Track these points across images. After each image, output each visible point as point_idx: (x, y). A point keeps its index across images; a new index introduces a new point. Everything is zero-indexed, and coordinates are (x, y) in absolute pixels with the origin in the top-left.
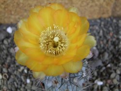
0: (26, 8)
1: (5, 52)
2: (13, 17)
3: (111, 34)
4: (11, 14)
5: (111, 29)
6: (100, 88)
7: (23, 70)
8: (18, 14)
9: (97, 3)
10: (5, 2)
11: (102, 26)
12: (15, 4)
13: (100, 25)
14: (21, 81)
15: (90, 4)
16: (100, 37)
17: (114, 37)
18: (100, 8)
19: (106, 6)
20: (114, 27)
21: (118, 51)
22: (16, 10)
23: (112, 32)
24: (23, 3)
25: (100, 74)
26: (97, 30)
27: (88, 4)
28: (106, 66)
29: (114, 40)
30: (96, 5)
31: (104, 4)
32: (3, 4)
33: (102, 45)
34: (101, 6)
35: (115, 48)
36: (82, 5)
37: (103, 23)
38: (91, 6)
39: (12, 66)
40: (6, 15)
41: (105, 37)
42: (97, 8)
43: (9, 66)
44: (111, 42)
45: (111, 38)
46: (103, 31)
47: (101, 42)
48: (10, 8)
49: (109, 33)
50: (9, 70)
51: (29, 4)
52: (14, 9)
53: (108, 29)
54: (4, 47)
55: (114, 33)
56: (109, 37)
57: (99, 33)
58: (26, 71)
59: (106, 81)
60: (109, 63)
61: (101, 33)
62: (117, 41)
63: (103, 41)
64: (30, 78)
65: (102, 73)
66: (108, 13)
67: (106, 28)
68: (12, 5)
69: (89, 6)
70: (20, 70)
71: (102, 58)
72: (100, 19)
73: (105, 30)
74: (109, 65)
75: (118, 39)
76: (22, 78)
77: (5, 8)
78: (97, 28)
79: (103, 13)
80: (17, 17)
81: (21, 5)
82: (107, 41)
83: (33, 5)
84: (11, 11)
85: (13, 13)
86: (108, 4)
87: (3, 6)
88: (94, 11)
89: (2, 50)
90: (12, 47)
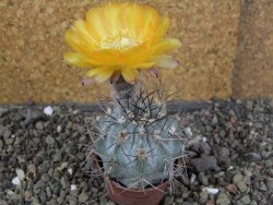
0: (81, 74)
1: (37, 140)
2: (57, 90)
3: (233, 121)
5: (232, 112)
6: (212, 197)
8: (66, 85)
9: (203, 67)
10: (48, 60)
11: (216, 109)
13: (213, 108)
14: (61, 186)
15: (192, 71)
16: (214, 127)
17: (239, 125)
18: (210, 78)
19: (219, 75)
21: (248, 147)
22: (64, 77)
23: (236, 118)
25: (214, 180)
26: (207, 117)
27: (187, 70)
28: (225, 170)
29: (239, 129)
30: (203, 72)
32: (43, 64)
33: (218, 140)
34: (211, 74)
36: (178, 71)
38: (194, 74)
39: (45, 162)
40: (46, 86)
41: (222, 126)
42: (204, 78)
43: (41, 162)
44: (234, 133)
45: (234, 126)
46: (218, 116)
47: (216, 135)
48: (55, 72)
49: (230, 119)
50: (39, 167)
52: (61, 76)
53: (227, 114)
54: (35, 132)
55: (238, 120)
56: (229, 125)
57: (210, 120)
58: (70, 171)
61: (215, 120)
62: (245, 132)
63: (218, 132)
65: (216, 179)
67: (224, 113)
68: (58, 67)
69: (190, 73)
70: (60, 169)
71: (216, 154)
72: (212, 99)
73: (222, 115)
74: (231, 167)
75: (246, 127)
76: (63, 181)
77: (46, 72)
78: (207, 113)
80: (65, 90)
84: (55, 79)
85: (58, 82)
86: (222, 71)
87: (43, 68)
88: (200, 83)
89: (31, 137)
90: (49, 133)
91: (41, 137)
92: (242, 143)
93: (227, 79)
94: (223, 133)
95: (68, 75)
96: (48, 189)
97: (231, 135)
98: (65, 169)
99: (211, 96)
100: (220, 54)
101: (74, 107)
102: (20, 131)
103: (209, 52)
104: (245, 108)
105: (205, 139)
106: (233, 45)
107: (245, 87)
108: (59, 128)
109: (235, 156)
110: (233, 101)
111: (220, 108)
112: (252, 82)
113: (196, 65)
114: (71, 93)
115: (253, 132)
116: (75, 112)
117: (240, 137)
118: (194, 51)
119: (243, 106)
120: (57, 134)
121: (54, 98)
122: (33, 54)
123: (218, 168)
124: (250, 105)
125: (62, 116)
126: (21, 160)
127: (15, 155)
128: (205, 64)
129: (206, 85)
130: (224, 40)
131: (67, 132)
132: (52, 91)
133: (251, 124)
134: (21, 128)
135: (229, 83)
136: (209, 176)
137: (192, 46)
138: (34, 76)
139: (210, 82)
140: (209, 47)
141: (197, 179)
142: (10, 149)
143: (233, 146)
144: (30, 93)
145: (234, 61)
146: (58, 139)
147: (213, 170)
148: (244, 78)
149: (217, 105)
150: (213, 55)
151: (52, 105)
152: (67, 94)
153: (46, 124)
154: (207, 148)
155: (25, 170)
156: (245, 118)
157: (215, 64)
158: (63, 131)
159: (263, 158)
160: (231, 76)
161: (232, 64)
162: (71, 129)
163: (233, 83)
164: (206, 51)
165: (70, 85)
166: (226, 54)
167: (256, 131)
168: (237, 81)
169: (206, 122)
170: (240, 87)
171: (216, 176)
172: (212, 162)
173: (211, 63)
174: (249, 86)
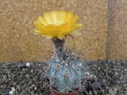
1: (22, 76)
2: (32, 56)
3: (107, 68)
4: (31, 54)
5: (106, 65)
10: (28, 43)
12: (35, 45)
16: (99, 71)
18: (96, 51)
19: (100, 50)
26: (95, 67)
27: (87, 48)
28: (105, 89)
29: (110, 72)
30: (93, 48)
31: (99, 48)
32: (27, 45)
38: (90, 49)
39: (25, 85)
40: (28, 54)
41: (102, 71)
43: (23, 85)
45: (108, 71)
46: (101, 67)
47: (100, 75)
48: (31, 48)
50: (22, 87)
52: (34, 50)
54: (21, 73)
55: (109, 68)
56: (105, 70)
58: (36, 88)
60: (107, 86)
61: (99, 68)
62: (113, 73)
63: (101, 73)
64: (38, 94)
65: (101, 92)
66: (103, 56)
68: (33, 46)
70: (31, 87)
71: (100, 82)
75: (113, 71)
76: (32, 92)
79: (100, 56)
80: (35, 56)
81: (39, 46)
82: (105, 74)
84: (31, 51)
85: (33, 52)
87: (27, 47)
88: (92, 53)
89: (19, 74)
90: (27, 73)
91: (24, 74)
92: (112, 78)
93: (104, 51)
94: (103, 74)
95: (37, 50)
97: (107, 75)
98: (33, 88)
99: (97, 59)
100: (100, 40)
101: (39, 63)
102: (15, 72)
103: (95, 40)
105: (95, 76)
106: (106, 37)
107: (111, 56)
108: (32, 71)
109: (109, 83)
110: (107, 61)
111: (101, 63)
112: (115, 54)
113: (90, 45)
114: (38, 57)
115: (116, 73)
116: (39, 65)
117: (111, 75)
118: (89, 40)
119: (111, 63)
120: (31, 73)
121: (31, 59)
122: (22, 40)
123: (101, 88)
124: (114, 62)
125: (33, 66)
126: (14, 84)
127: (11, 82)
128: (94, 45)
129: (95, 54)
130: (102, 34)
131: (35, 73)
132: (30, 56)
133: (115, 69)
134: (15, 71)
135: (105, 53)
136: (98, 91)
137: (88, 37)
138: (23, 50)
139: (96, 53)
140: (96, 38)
141: (92, 92)
142: (10, 79)
143: (108, 79)
144: (21, 57)
145: (106, 44)
146: (31, 75)
147: (99, 89)
148: (111, 52)
149: (100, 62)
150: (97, 41)
151: (30, 62)
152: (36, 58)
153: (26, 69)
154: (96, 79)
155: (16, 88)
156: (112, 67)
158: (34, 72)
160: (105, 50)
161: (106, 45)
162: (37, 71)
163: (106, 54)
164: (94, 39)
165: (38, 54)
166: (103, 41)
167: (118, 72)
168: (108, 53)
169: (95, 69)
170: (109, 55)
171: (101, 91)
172: (99, 85)
173: (97, 44)
174: (113, 56)
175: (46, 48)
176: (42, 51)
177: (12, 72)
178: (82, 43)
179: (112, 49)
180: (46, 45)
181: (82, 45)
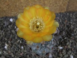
0: (20, 8)
1: (9, 32)
2: (13, 13)
3: (66, 21)
4: (12, 11)
5: (66, 18)
6: (61, 50)
7: (19, 42)
8: (16, 11)
9: (58, 4)
10: (8, 4)
11: (61, 17)
12: (14, 6)
13: (60, 17)
14: (19, 48)
16: (60, 23)
17: (68, 23)
18: (60, 7)
19: (63, 6)
20: (68, 18)
21: (70, 30)
22: (15, 9)
23: (67, 20)
24: (18, 5)
25: (61, 43)
26: (58, 19)
27: (53, 5)
28: (64, 38)
30: (58, 5)
32: (7, 6)
33: (61, 28)
35: (68, 28)
36: (50, 6)
37: (61, 15)
38: (55, 6)
40: (9, 12)
41: (63, 23)
42: (58, 7)
43: (12, 40)
44: (66, 25)
45: (66, 23)
47: (61, 26)
48: (12, 8)
49: (65, 21)
50: (12, 42)
51: (22, 6)
52: (14, 9)
53: (64, 19)
54: (8, 29)
55: (68, 21)
56: (65, 23)
57: (59, 21)
58: (21, 42)
59: (64, 46)
60: (65, 37)
62: (69, 25)
63: (62, 25)
64: (23, 46)
65: (62, 42)
66: (64, 10)
67: (63, 18)
68: (12, 6)
71: (61, 34)
72: (60, 13)
73: (63, 19)
74: (65, 38)
76: (19, 46)
77: (8, 8)
78: (58, 18)
79: (62, 10)
80: (15, 13)
81: (18, 6)
82: (64, 25)
83: (24, 6)
84: (12, 10)
85: (13, 10)
86: (64, 5)
87: (7, 7)
88: (57, 9)
89: (7, 31)
90: (13, 29)
93: (65, 7)
95: (16, 9)
96: (15, 49)
97: (65, 26)
102: (4, 29)
104: (70, 17)
107: (70, 8)
112: (72, 6)
113: (56, 3)
115: (72, 26)
120: (15, 29)
121: (12, 15)
122: (3, 3)
126: (6, 39)
127: (4, 38)
128: (59, 3)
129: (59, 9)
133: (71, 23)
138: (5, 9)
142: (2, 36)
145: (68, 2)
148: (70, 5)
150: (62, 1)
151: (12, 18)
152: (16, 14)
153: (11, 26)
154: (59, 32)
155: (8, 43)
157: (62, 3)
159: (74, 35)
167: (73, 25)
175: (23, 7)
176: (20, 9)
177: (2, 30)
178: (50, 2)
179: (71, 3)
180: (22, 5)
181: (51, 4)
